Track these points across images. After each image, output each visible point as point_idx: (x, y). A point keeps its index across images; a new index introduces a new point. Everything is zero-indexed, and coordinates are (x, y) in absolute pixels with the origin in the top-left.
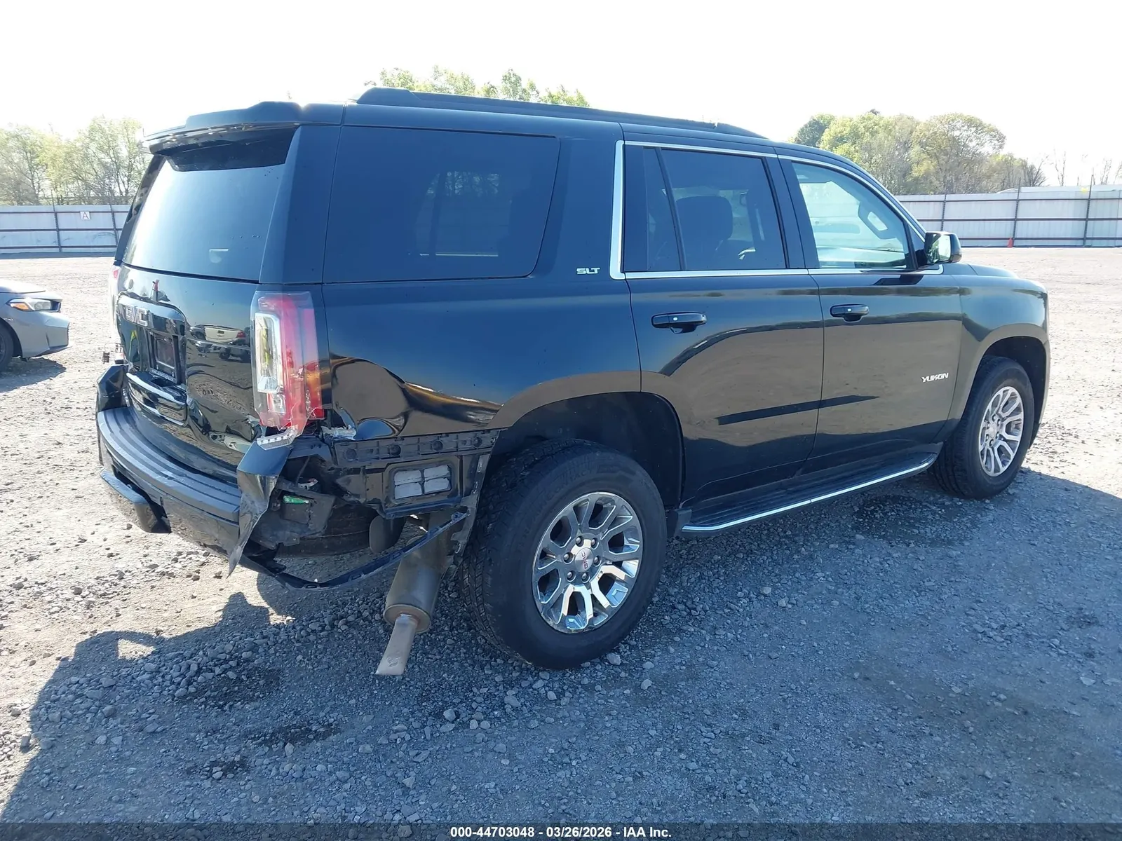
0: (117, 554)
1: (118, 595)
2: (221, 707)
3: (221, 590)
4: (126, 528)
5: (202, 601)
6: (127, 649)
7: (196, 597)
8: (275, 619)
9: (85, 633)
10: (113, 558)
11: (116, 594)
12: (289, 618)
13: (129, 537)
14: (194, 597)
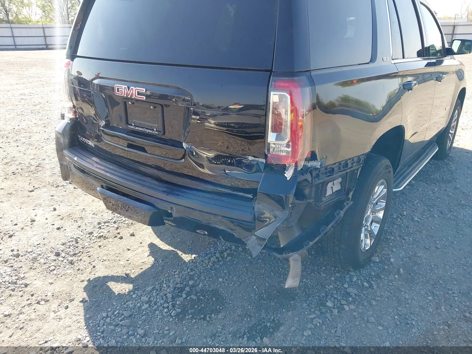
0: (62, 227)
1: (83, 253)
2: (204, 319)
3: (141, 243)
4: (53, 210)
5: (136, 252)
6: (118, 288)
7: (130, 250)
8: (187, 258)
9: (83, 281)
10: (61, 230)
11: (81, 253)
12: (194, 256)
13: (60, 215)
14: (129, 250)
